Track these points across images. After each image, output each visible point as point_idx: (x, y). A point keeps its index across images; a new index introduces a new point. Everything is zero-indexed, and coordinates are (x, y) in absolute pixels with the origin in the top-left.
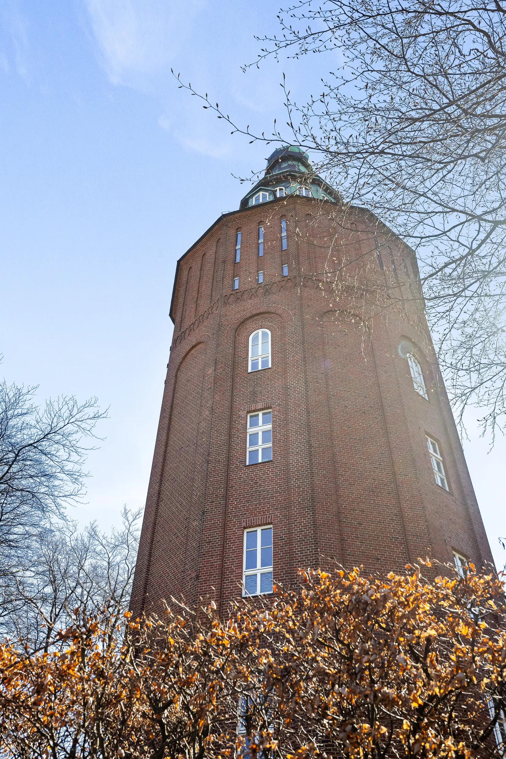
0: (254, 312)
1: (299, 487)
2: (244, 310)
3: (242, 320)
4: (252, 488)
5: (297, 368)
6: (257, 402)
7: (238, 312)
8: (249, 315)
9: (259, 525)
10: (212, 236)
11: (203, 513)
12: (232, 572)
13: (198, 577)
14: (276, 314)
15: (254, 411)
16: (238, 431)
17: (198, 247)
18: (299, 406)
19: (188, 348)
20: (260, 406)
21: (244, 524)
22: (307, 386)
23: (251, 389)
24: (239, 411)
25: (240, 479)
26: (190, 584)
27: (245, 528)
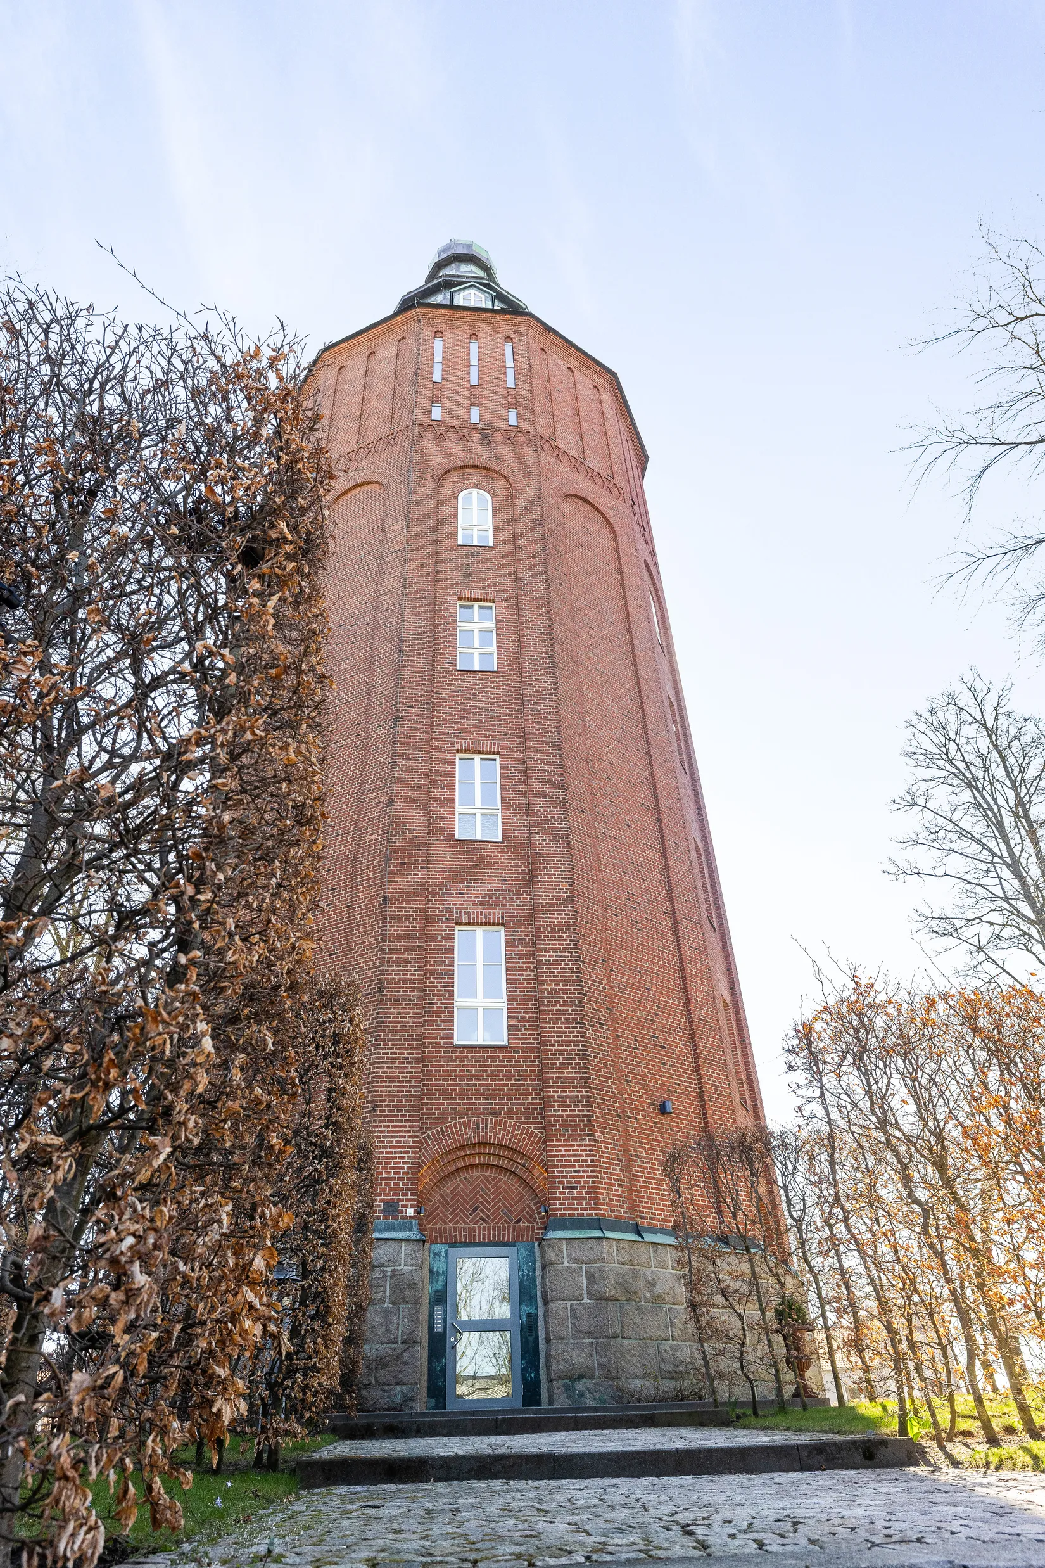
0: (467, 462)
1: (539, 713)
2: (451, 455)
3: (448, 468)
4: (468, 700)
5: (534, 557)
6: (473, 588)
7: (441, 454)
8: (459, 464)
9: (479, 752)
10: (389, 329)
11: (396, 720)
12: (442, 805)
13: (391, 802)
14: (500, 474)
15: (468, 600)
16: (445, 620)
17: (360, 338)
18: (537, 608)
19: (348, 485)
20: (477, 594)
21: (457, 747)
22: (548, 587)
23: (464, 568)
24: (446, 593)
25: (450, 685)
26: (377, 809)
27: (458, 751)
